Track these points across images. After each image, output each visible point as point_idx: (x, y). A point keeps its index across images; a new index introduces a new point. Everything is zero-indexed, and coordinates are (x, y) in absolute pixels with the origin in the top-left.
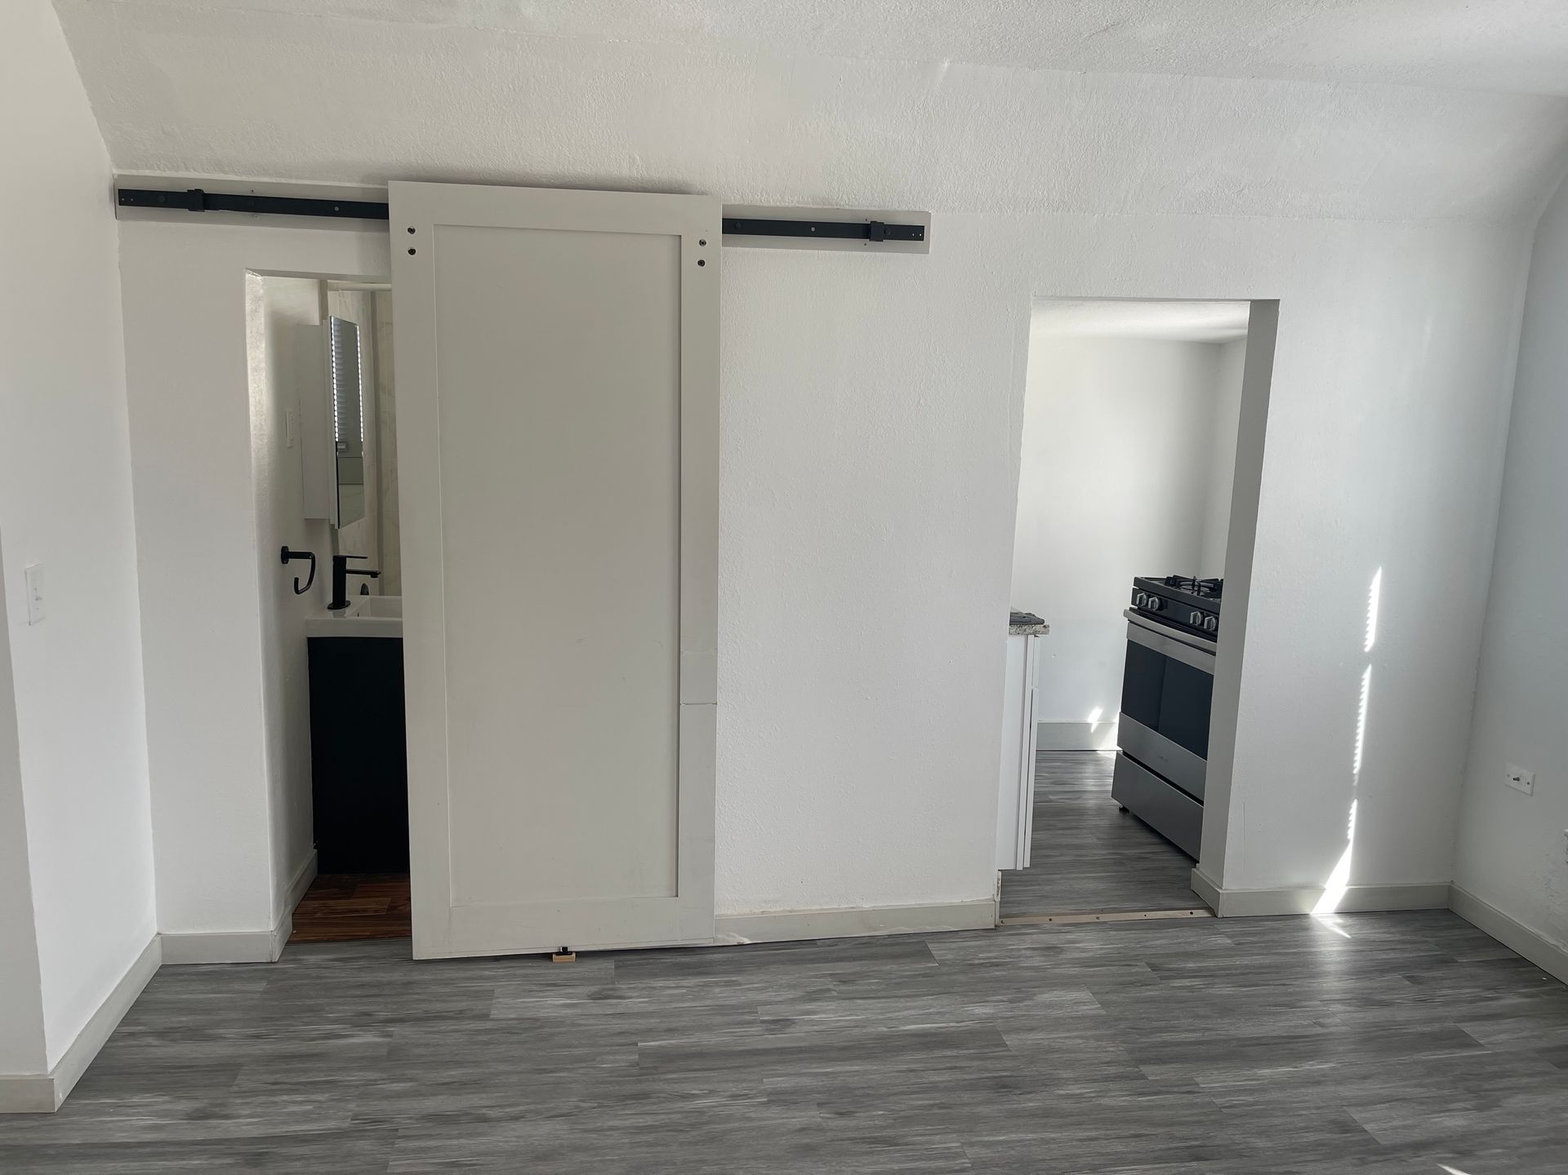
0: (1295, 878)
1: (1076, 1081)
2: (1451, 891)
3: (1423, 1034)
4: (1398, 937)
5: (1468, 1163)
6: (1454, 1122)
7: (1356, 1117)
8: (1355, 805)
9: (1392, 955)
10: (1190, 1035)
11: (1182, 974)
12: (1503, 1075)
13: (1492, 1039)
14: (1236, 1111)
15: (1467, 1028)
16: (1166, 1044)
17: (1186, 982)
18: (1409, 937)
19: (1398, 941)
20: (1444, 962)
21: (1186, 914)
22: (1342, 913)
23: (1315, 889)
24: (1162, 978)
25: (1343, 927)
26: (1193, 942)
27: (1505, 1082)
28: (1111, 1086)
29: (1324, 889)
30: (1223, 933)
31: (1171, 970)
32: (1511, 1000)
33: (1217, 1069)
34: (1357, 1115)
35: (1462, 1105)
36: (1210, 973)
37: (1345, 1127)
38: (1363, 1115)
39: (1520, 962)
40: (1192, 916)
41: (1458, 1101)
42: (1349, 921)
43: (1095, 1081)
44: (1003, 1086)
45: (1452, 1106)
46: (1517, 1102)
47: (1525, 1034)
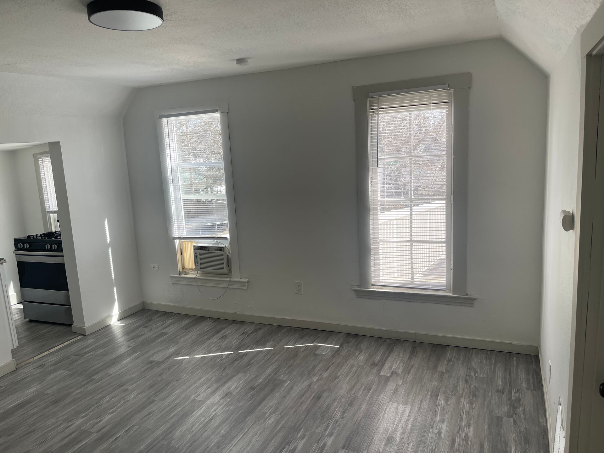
0: (105, 315)
1: (77, 390)
2: (143, 303)
3: (155, 337)
4: (136, 320)
5: (179, 355)
6: (172, 350)
7: (152, 359)
8: (115, 288)
9: (137, 324)
10: (100, 364)
11: (86, 353)
12: (177, 336)
13: (170, 331)
14: (123, 373)
15: (163, 331)
16: (95, 370)
17: (89, 354)
18: (138, 319)
19: (137, 321)
20: (150, 320)
21: (76, 339)
22: (119, 320)
23: (110, 316)
24: (82, 356)
25: (121, 323)
26: (83, 345)
27: (178, 337)
28: (87, 386)
29: (112, 316)
30: (90, 339)
31: (82, 354)
32: (169, 321)
33: (112, 368)
34: (151, 359)
35: (172, 346)
36: (94, 349)
37: (151, 362)
38: (153, 358)
39: (167, 313)
40: (78, 339)
41: (170, 346)
42: (122, 321)
43: (82, 387)
44: (55, 402)
45: (170, 347)
46: (182, 340)
47: (176, 327)
